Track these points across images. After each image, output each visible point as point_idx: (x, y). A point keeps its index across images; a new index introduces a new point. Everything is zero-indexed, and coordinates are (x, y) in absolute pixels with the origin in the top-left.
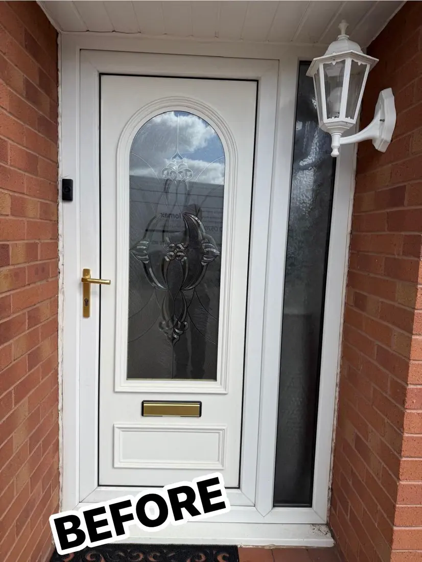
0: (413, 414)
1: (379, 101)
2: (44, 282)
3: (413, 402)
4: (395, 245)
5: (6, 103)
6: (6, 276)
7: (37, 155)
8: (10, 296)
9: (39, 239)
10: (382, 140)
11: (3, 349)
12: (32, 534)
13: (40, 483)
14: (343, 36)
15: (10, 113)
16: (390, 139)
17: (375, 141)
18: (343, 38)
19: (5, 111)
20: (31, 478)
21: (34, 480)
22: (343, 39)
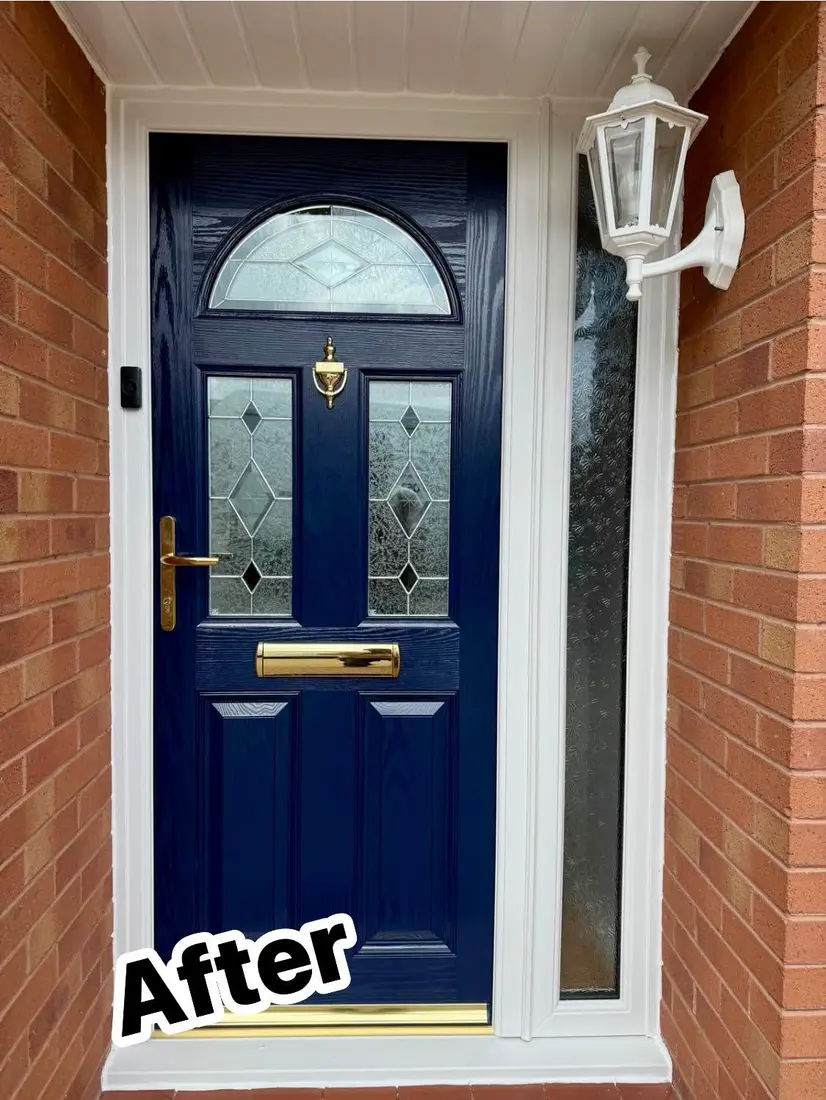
0: (807, 780)
1: (713, 195)
2: (84, 556)
3: (805, 755)
4: (755, 458)
5: (11, 208)
6: (11, 533)
7: (71, 312)
8: (18, 571)
9: (75, 472)
10: (721, 265)
11: (5, 674)
12: (62, 1059)
13: (77, 957)
14: (641, 76)
15: (18, 226)
16: (737, 262)
17: (708, 269)
18: (642, 79)
19: (8, 222)
20: (60, 943)
21: (66, 947)
22: (640, 82)
